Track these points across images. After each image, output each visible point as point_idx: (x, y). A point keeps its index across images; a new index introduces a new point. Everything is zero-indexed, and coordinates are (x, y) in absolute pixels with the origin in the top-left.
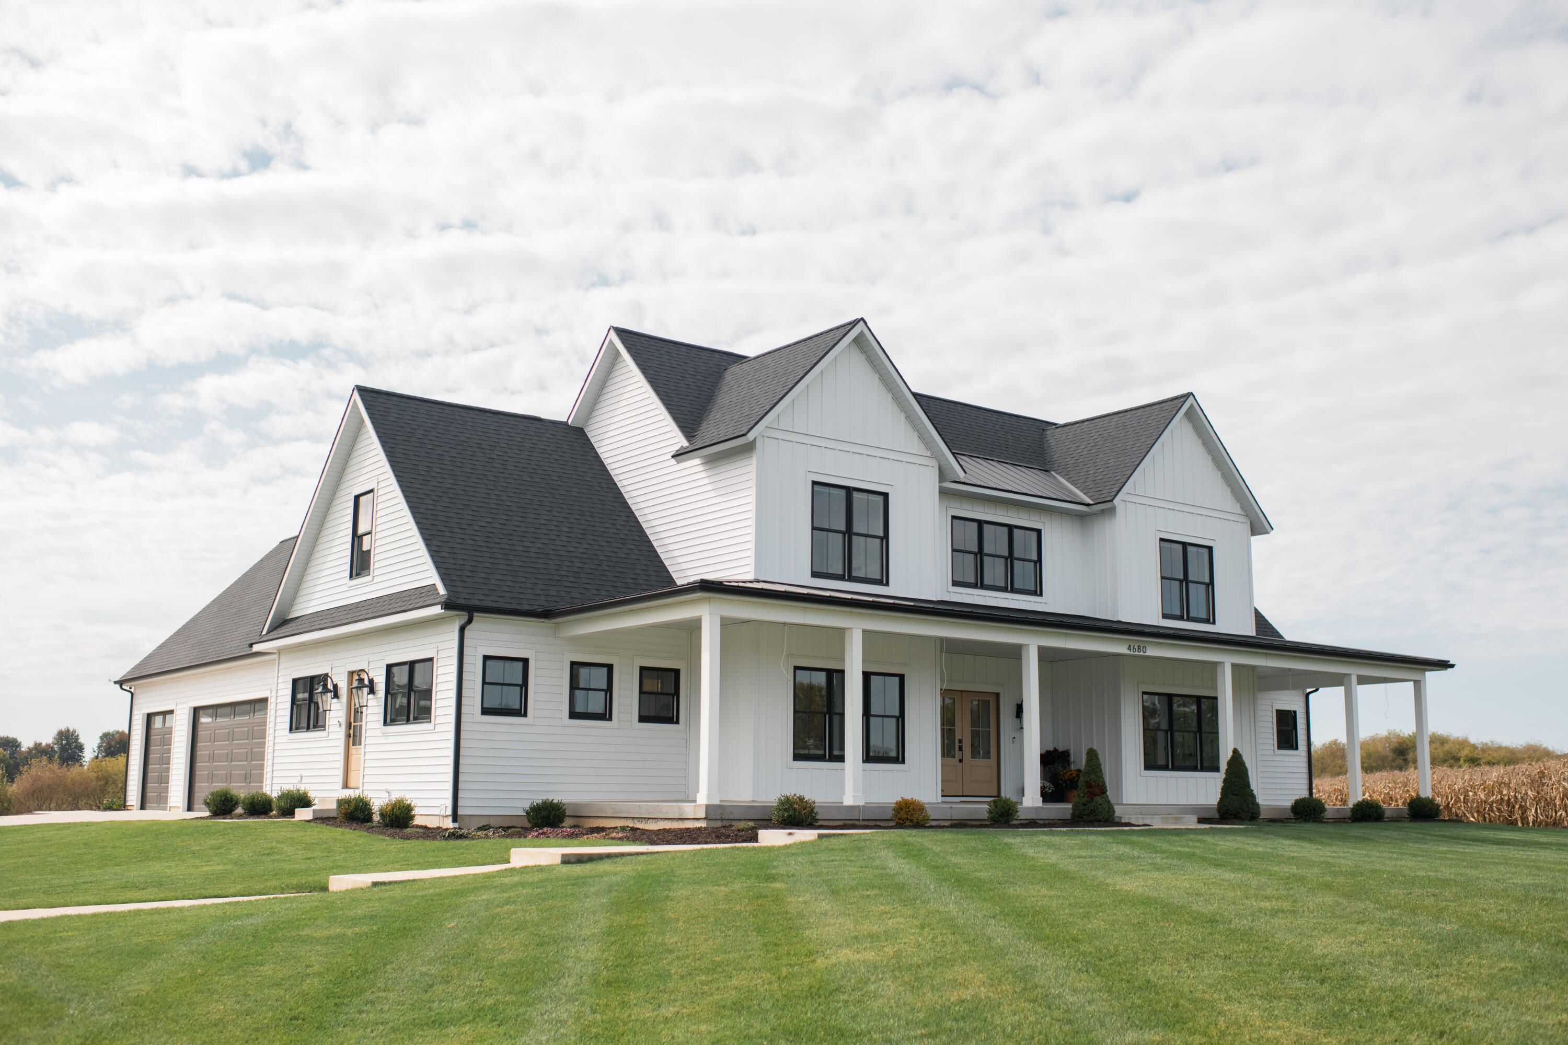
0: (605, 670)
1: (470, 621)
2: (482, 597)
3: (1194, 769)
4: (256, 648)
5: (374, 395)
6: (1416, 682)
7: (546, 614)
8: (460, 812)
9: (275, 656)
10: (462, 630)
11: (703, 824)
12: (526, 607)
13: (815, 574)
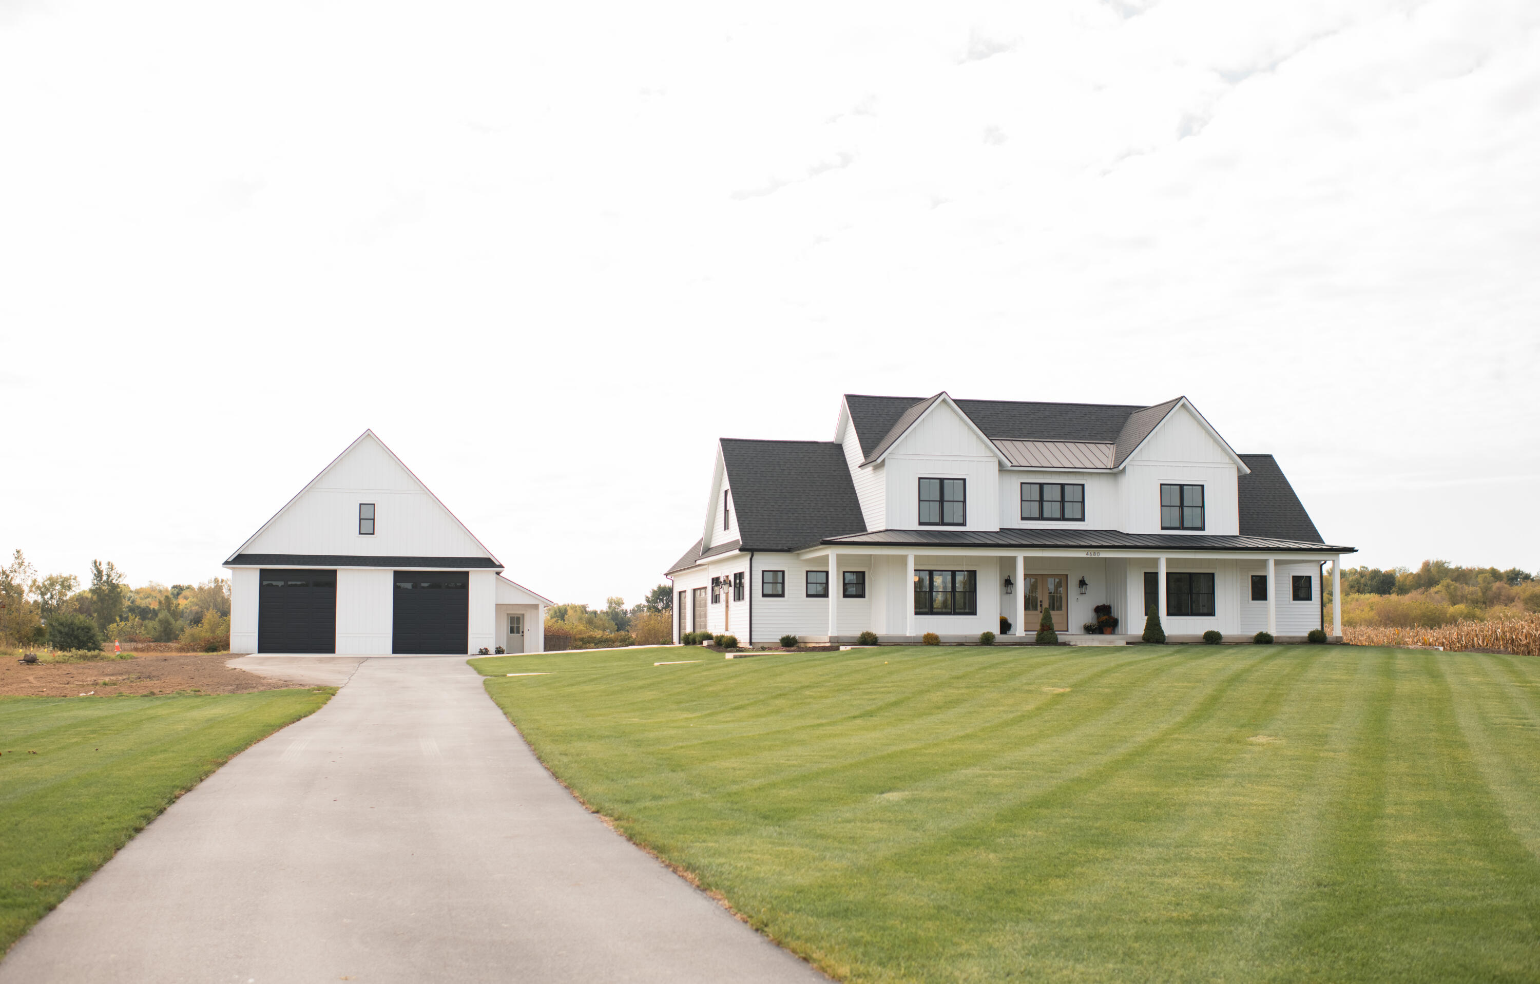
0: (825, 573)
1: (752, 556)
2: (758, 544)
3: (1187, 615)
4: (698, 562)
5: (728, 442)
6: (1333, 561)
7: (789, 550)
8: (753, 641)
9: (707, 566)
10: (751, 560)
11: (829, 644)
12: (780, 548)
13: (920, 524)
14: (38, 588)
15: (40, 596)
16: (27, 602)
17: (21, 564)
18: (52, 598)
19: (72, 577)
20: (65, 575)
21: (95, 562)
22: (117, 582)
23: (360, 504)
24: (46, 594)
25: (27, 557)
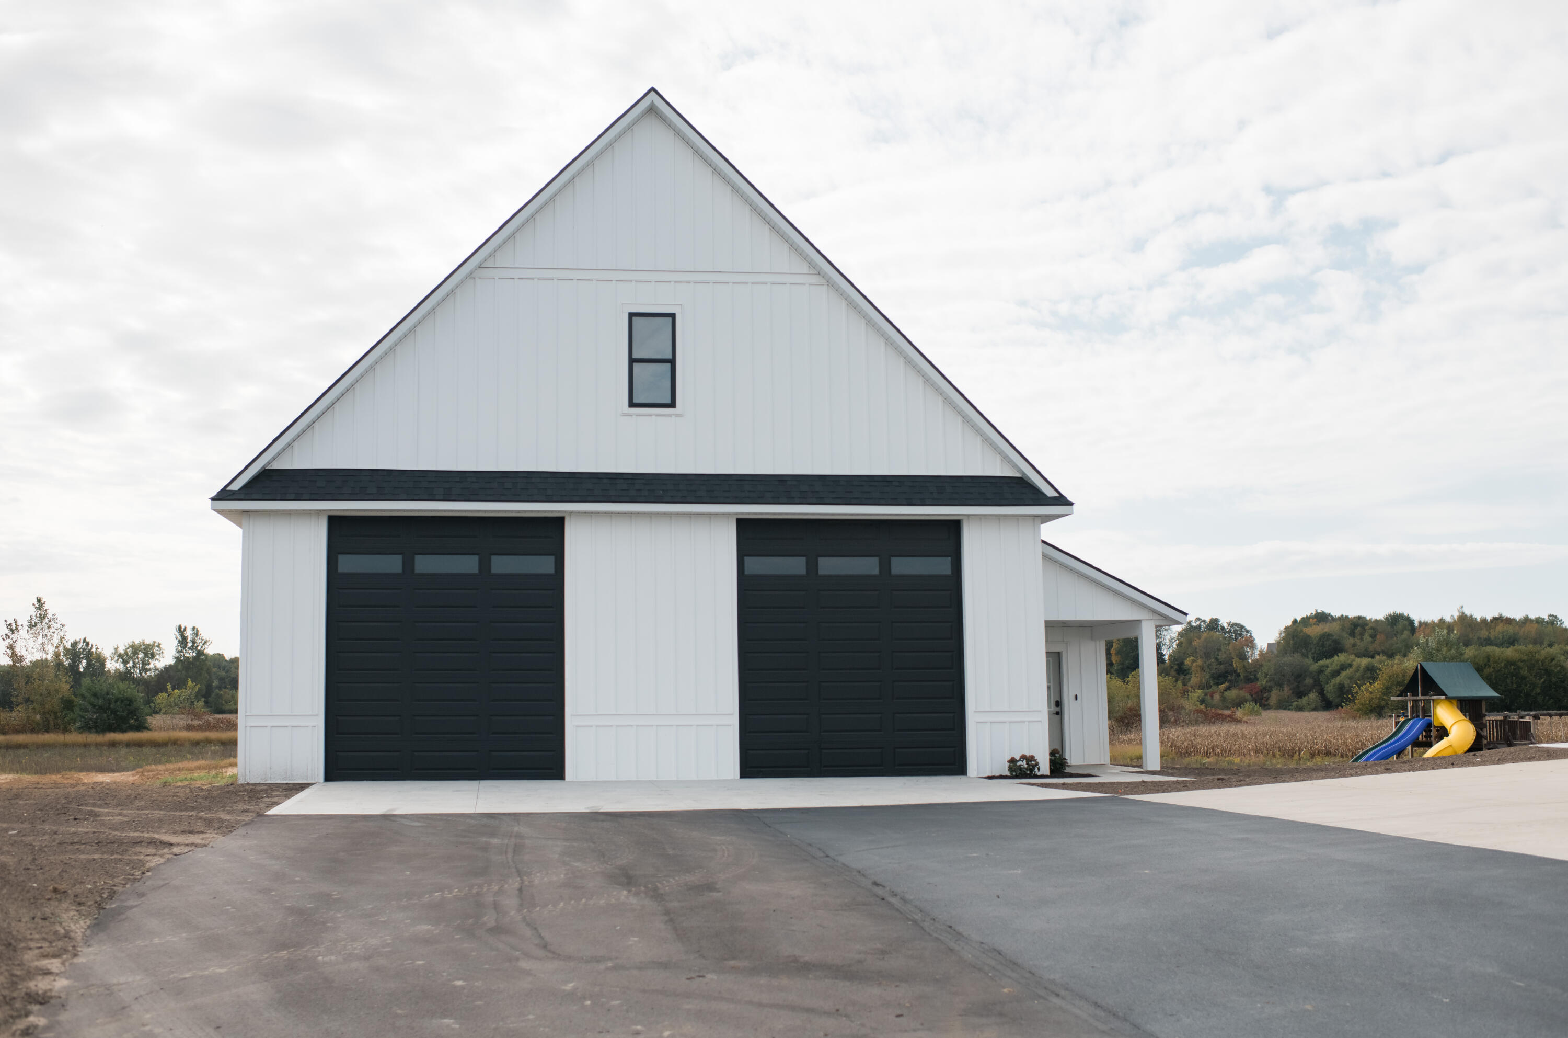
14: (120, 656)
15: (122, 665)
16: (109, 671)
17: (42, 618)
18: (134, 666)
19: (156, 644)
20: (148, 641)
21: (180, 627)
22: (202, 649)
23: (632, 315)
24: (128, 663)
25: (51, 608)
